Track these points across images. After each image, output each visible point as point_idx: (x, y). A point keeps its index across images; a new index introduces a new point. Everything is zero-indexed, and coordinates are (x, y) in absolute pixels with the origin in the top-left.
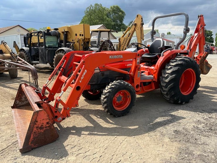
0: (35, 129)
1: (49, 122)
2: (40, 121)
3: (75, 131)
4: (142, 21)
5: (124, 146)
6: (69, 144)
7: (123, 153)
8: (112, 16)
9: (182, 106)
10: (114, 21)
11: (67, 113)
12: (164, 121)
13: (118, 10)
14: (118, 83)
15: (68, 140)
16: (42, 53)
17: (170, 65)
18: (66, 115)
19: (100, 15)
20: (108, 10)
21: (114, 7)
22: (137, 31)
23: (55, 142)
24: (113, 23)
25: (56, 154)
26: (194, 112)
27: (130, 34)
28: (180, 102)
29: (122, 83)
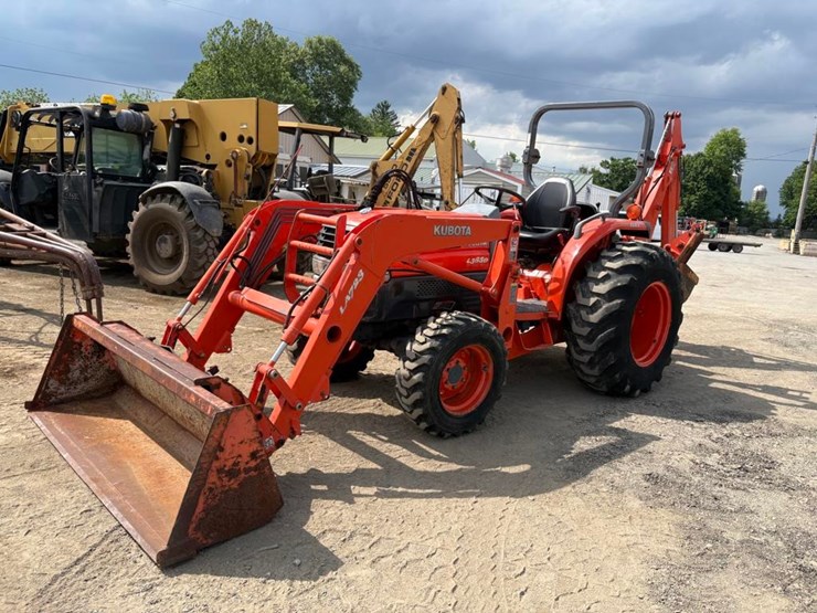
0: (213, 478)
1: (257, 451)
2: (233, 445)
3: (325, 488)
4: (459, 109)
5: (515, 527)
6: (326, 527)
7: (523, 548)
8: (312, 73)
9: (632, 402)
10: (317, 96)
11: (291, 422)
12: (603, 448)
13: (334, 54)
14: (457, 319)
15: (316, 515)
16: (74, 196)
17: (605, 269)
18: (288, 428)
19: (266, 67)
20: (295, 52)
21: (320, 41)
22: (441, 141)
23: (269, 525)
24: (315, 103)
25: (297, 561)
26: (677, 418)
27: (414, 150)
28: (628, 388)
29: (473, 320)
